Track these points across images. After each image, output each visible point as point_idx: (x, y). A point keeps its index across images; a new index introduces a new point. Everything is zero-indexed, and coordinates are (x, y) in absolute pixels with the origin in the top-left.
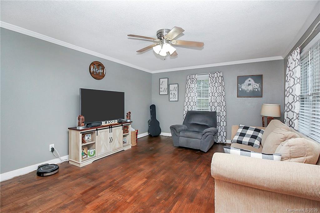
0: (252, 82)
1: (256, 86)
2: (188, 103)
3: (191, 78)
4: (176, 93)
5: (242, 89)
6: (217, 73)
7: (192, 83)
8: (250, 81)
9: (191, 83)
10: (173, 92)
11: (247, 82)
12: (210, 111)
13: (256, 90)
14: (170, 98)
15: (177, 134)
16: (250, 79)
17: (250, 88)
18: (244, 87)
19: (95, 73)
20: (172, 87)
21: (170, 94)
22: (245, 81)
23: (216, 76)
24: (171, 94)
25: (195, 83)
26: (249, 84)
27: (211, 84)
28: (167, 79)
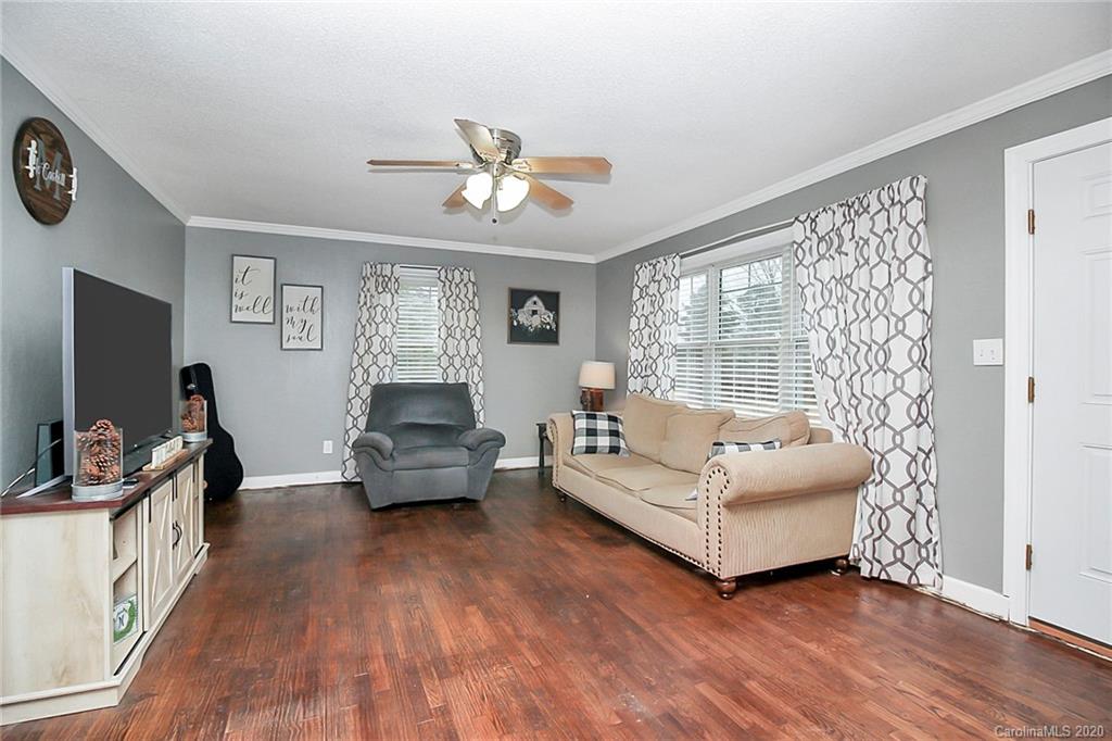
0: (540, 306)
1: (548, 317)
2: (368, 359)
3: (379, 273)
4: (315, 320)
5: (518, 322)
6: (461, 270)
7: (380, 289)
8: (535, 303)
9: (377, 288)
10: (297, 316)
11: (529, 305)
12: (442, 382)
13: (548, 327)
14: (285, 339)
15: (387, 464)
16: (535, 298)
17: (536, 321)
18: (523, 317)
19: (37, 187)
20: (292, 296)
21: (285, 322)
22: (525, 302)
23: (457, 280)
24: (291, 320)
25: (393, 291)
26: (535, 312)
27: (444, 301)
28: (272, 261)
